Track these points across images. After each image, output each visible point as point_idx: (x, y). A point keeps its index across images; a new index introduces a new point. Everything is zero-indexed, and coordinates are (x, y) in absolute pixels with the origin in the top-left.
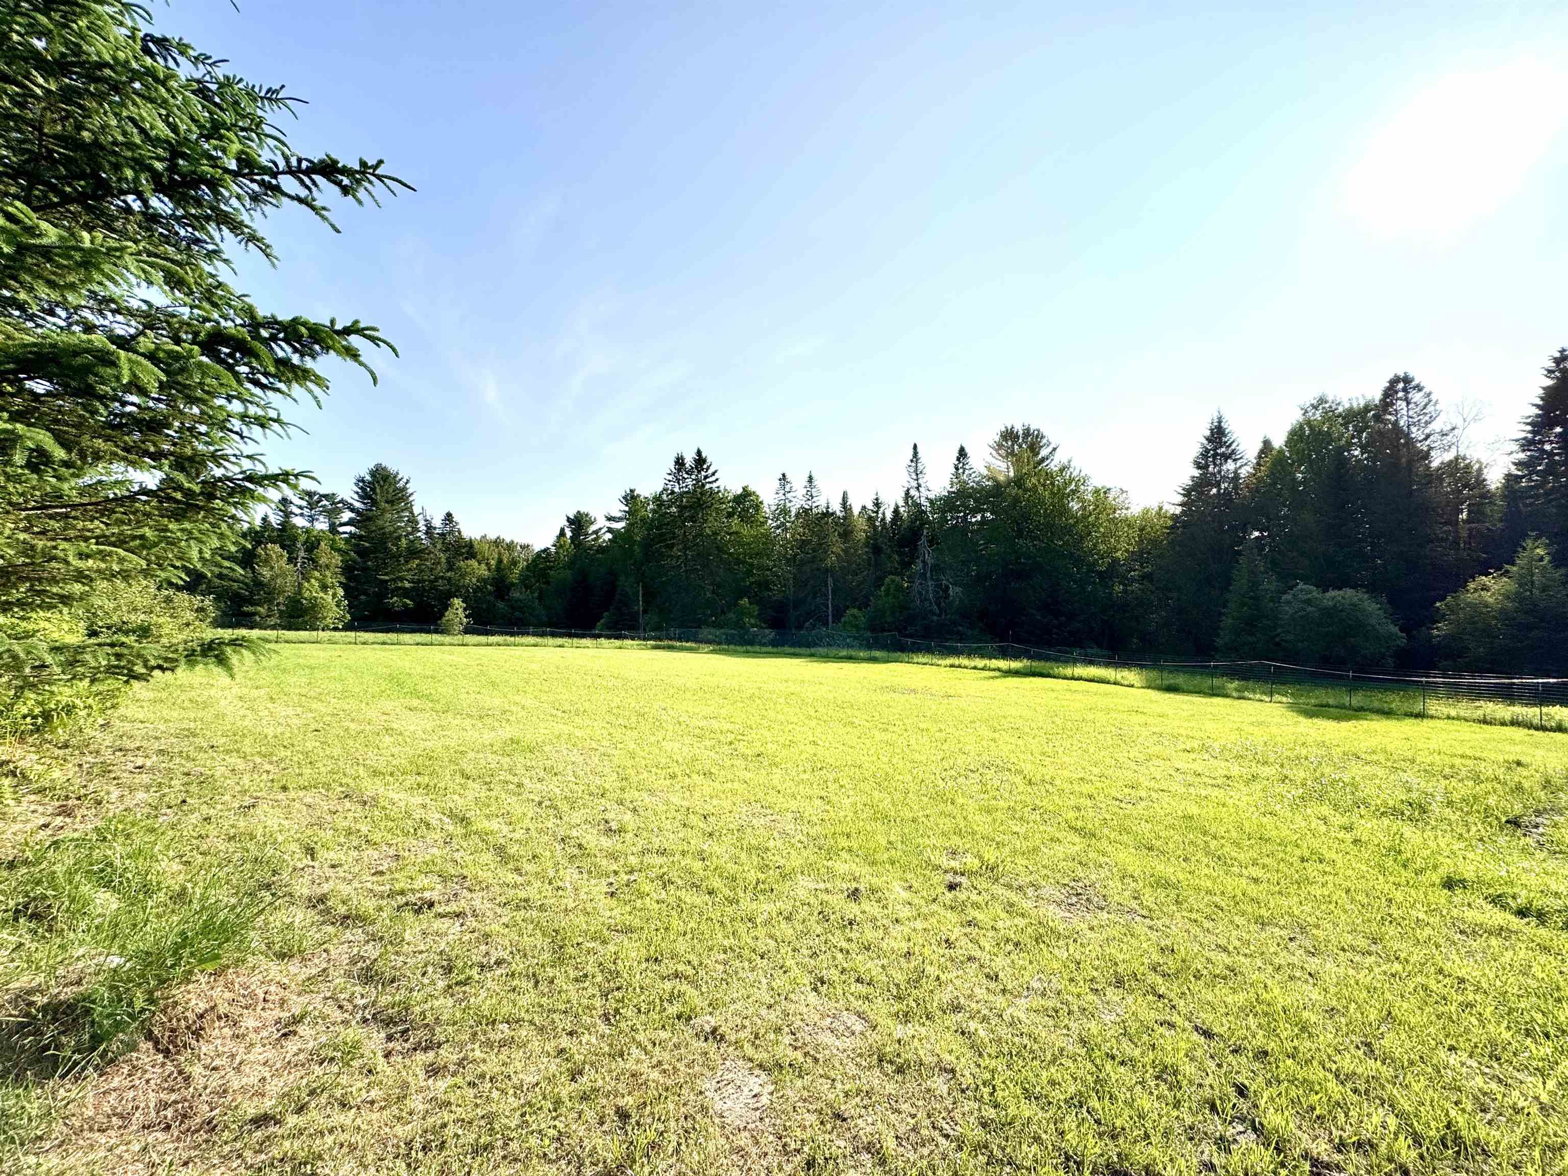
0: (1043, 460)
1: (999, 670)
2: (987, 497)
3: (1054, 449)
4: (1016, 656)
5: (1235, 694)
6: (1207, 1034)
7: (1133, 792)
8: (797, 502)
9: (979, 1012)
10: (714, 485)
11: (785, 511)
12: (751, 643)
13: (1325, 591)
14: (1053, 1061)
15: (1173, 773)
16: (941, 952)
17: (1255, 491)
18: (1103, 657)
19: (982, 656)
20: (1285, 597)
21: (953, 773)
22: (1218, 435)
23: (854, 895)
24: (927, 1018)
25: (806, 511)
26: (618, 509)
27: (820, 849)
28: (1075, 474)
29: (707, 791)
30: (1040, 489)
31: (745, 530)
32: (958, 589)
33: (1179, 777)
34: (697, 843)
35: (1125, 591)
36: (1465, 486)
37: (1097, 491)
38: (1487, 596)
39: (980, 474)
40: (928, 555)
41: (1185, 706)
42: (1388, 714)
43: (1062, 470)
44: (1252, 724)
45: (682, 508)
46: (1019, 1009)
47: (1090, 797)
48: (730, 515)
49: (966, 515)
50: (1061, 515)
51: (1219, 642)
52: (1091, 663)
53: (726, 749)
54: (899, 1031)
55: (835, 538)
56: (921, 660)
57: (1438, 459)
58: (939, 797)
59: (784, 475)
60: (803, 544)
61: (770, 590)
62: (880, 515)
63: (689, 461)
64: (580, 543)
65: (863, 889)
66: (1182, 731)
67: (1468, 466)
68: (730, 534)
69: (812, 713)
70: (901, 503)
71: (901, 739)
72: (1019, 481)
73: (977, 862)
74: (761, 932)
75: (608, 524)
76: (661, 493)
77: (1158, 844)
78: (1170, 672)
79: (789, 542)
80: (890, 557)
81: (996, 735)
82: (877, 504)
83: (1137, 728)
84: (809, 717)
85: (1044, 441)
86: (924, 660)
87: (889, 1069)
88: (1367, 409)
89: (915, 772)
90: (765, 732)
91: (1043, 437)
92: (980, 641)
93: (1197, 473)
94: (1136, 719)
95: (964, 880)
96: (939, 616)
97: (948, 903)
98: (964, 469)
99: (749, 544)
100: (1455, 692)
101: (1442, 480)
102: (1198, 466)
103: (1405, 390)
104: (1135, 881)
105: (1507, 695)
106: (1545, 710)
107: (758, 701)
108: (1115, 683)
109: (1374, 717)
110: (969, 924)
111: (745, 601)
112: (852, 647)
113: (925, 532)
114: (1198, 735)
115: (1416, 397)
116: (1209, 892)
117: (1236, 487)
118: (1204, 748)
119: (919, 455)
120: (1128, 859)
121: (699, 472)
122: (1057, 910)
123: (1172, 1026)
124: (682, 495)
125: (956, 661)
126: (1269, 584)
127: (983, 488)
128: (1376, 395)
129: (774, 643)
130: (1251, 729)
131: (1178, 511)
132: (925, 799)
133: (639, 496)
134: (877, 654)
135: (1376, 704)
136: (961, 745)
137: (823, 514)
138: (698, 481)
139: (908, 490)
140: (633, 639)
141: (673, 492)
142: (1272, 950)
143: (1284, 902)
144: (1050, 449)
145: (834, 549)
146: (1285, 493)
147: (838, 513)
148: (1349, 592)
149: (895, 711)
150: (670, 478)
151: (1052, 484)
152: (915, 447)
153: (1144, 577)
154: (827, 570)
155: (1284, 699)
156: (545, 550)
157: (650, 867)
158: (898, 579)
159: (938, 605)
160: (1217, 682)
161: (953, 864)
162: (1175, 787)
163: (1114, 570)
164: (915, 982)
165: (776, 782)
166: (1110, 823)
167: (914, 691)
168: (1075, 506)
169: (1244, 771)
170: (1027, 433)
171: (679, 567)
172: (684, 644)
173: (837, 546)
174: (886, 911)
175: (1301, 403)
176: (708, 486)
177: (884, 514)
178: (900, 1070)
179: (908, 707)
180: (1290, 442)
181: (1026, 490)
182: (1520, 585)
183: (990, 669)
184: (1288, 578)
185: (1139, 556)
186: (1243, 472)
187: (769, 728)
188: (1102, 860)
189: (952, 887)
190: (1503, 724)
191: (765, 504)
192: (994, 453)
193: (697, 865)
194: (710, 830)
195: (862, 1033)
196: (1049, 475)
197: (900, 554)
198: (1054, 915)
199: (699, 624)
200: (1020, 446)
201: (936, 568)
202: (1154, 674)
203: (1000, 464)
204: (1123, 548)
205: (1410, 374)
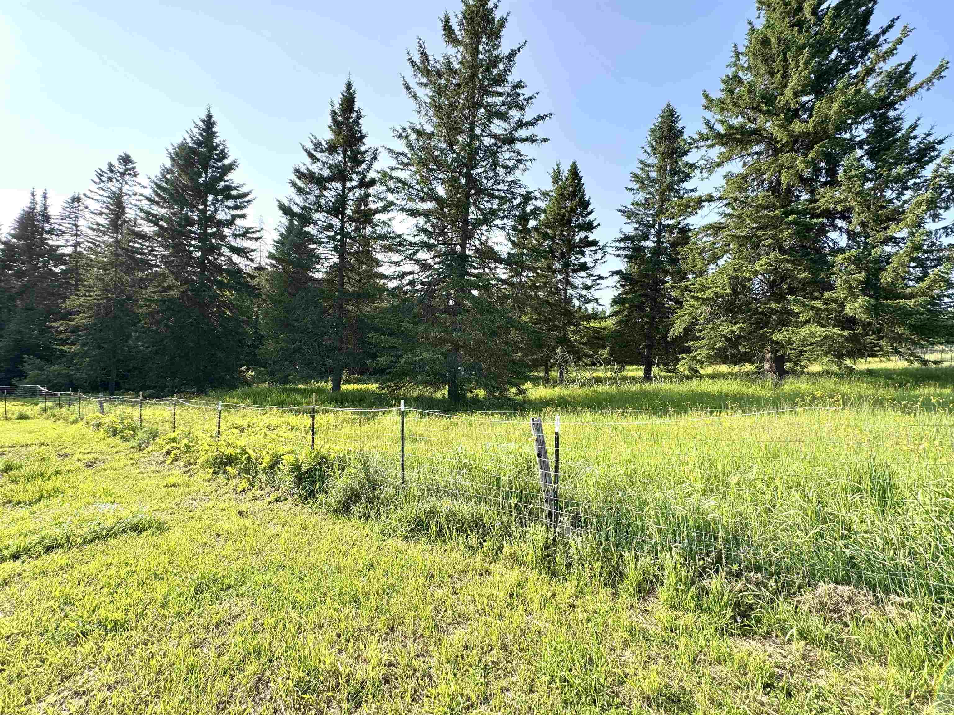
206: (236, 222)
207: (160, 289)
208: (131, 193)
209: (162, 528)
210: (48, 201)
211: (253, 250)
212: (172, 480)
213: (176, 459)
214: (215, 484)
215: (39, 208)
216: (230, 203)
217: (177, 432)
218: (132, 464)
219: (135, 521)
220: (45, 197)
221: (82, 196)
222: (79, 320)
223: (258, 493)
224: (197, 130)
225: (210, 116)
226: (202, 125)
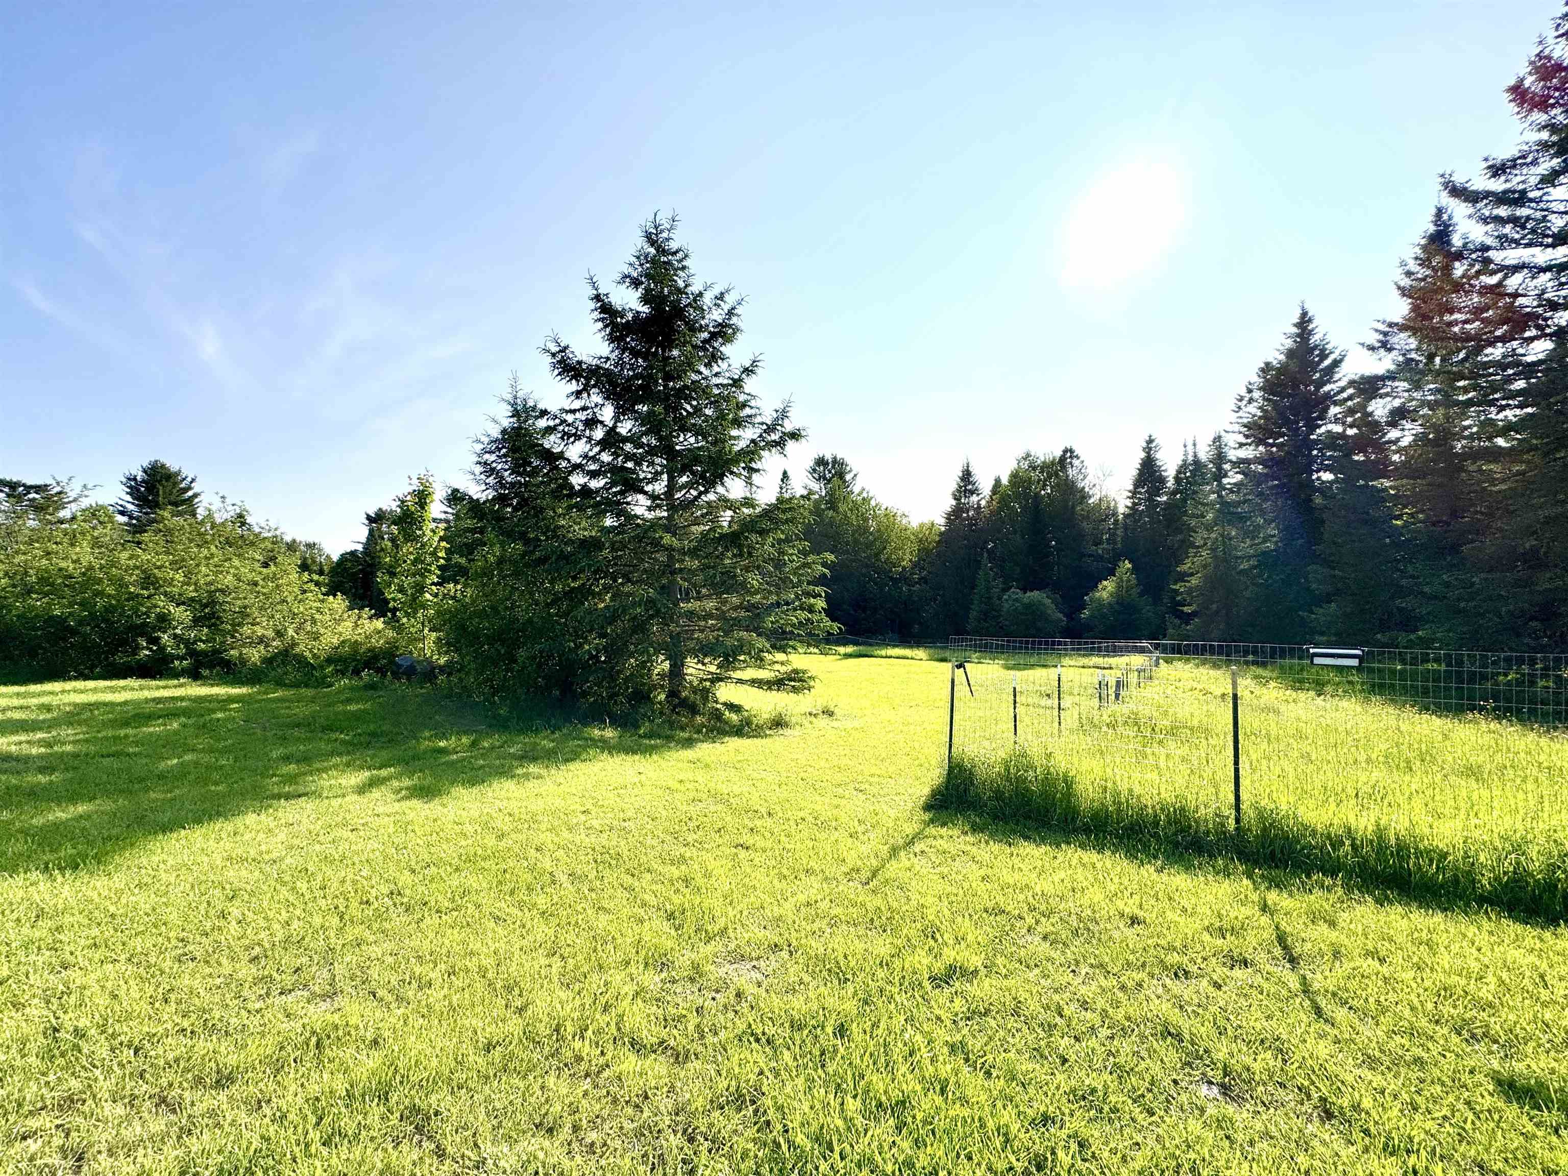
0: (848, 483)
3: (856, 475)
13: (1026, 592)
17: (988, 520)
20: (1005, 597)
22: (967, 476)
30: (849, 513)
35: (910, 590)
37: (889, 513)
38: (1105, 595)
39: (800, 494)
42: (1045, 666)
50: (864, 533)
51: (969, 627)
52: (895, 646)
57: (1092, 499)
67: (1108, 503)
72: (832, 501)
85: (848, 468)
88: (1053, 463)
91: (847, 465)
93: (954, 503)
98: (787, 490)
102: (955, 498)
103: (1071, 457)
115: (1076, 462)
117: (978, 515)
126: (997, 586)
128: (1056, 456)
131: (943, 529)
144: (852, 475)
146: (1006, 520)
148: (1037, 593)
151: (857, 509)
153: (921, 580)
155: (1000, 662)
163: (904, 578)
168: (873, 525)
170: (835, 461)
180: (1011, 480)
181: (838, 513)
182: (1118, 587)
184: (1007, 583)
185: (919, 564)
186: (984, 502)
192: (810, 476)
196: (855, 502)
200: (830, 472)
203: (815, 486)
204: (907, 557)
205: (1074, 448)
210: (1197, 446)
215: (1190, 458)
220: (1195, 445)
222: (1194, 581)
225: (1304, 314)
226: (1295, 330)
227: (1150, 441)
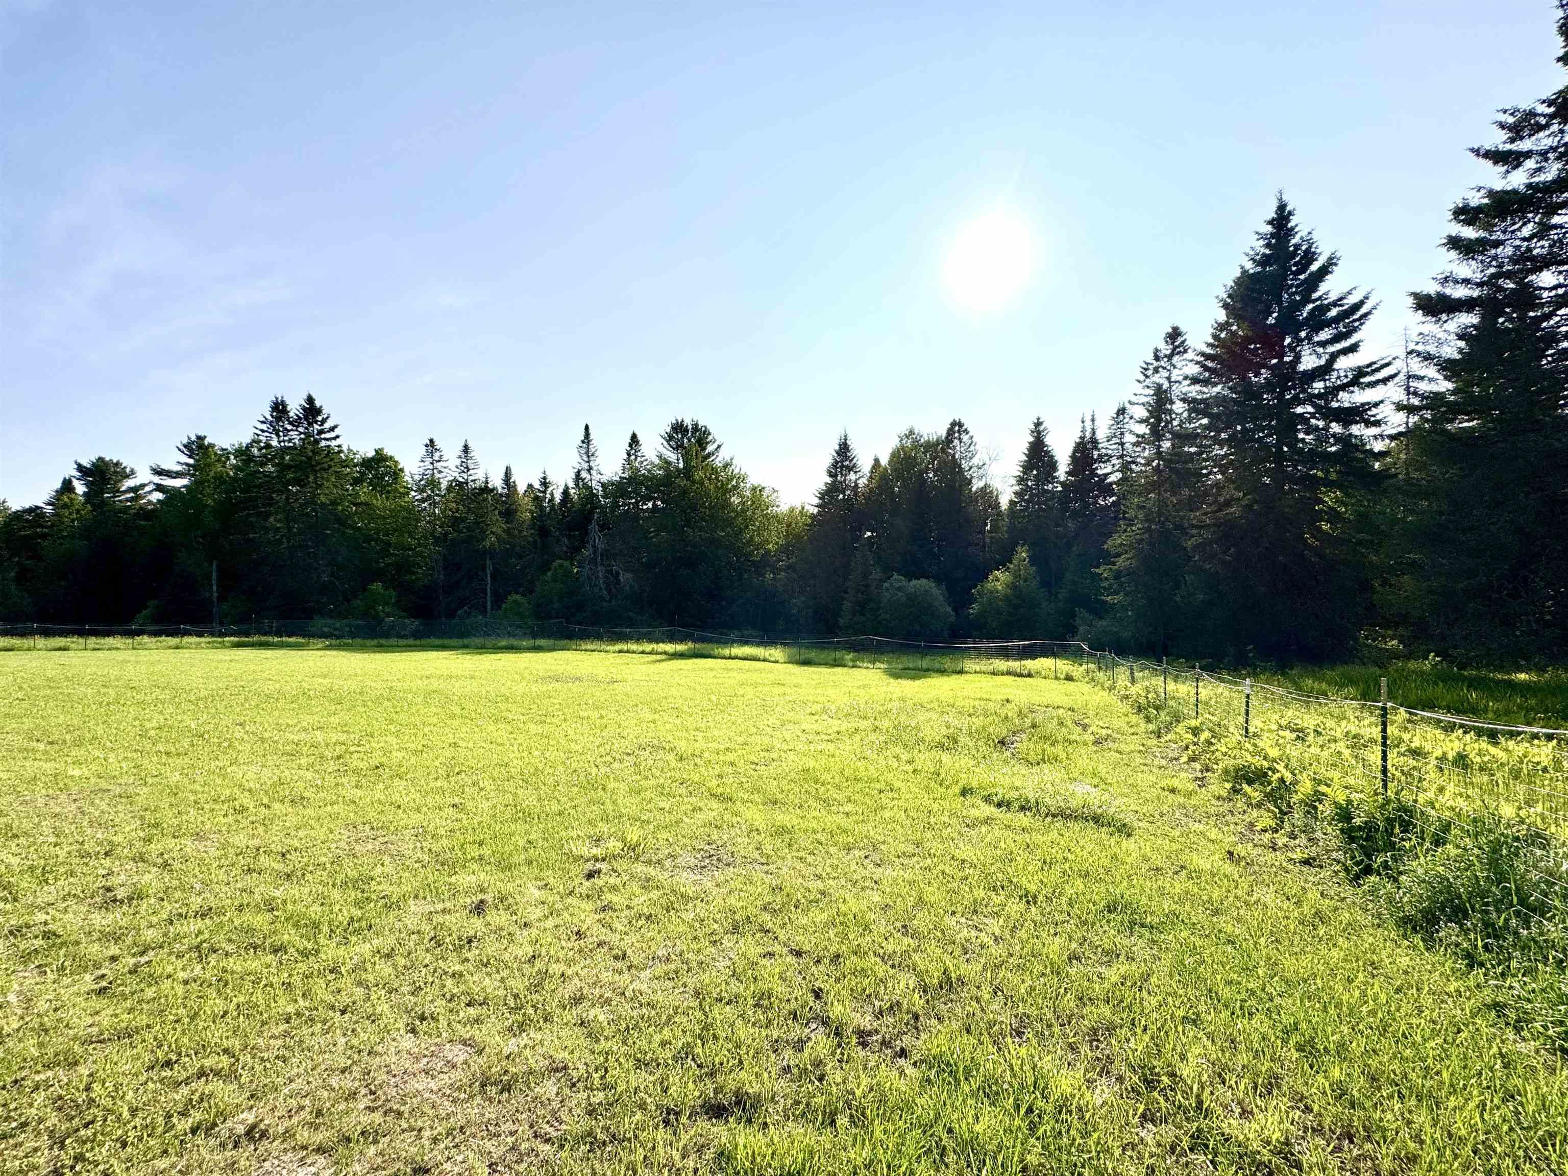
0: (709, 455)
1: (665, 653)
2: (658, 486)
3: (719, 447)
4: (682, 640)
5: (850, 664)
6: (798, 954)
7: (766, 754)
8: (449, 472)
9: (601, 996)
10: (333, 443)
11: (433, 483)
12: (387, 636)
13: (910, 580)
14: (667, 1023)
15: (800, 734)
16: (570, 945)
17: (868, 499)
18: (756, 637)
19: (650, 641)
20: (886, 585)
21: (609, 758)
22: (844, 449)
23: (479, 908)
24: (546, 1020)
25: (460, 484)
26: (175, 460)
27: (443, 864)
28: (736, 471)
29: (292, 821)
30: (706, 482)
31: (379, 501)
32: (629, 575)
33: (803, 737)
34: (263, 889)
35: (774, 578)
36: (990, 506)
37: (754, 489)
38: (998, 585)
39: (652, 463)
40: (598, 539)
41: (814, 676)
42: (942, 672)
43: (726, 466)
44: (859, 687)
45: (283, 468)
46: (642, 983)
47: (732, 764)
48: (356, 482)
49: (637, 502)
50: (724, 508)
51: (841, 622)
52: (745, 642)
53: (331, 766)
54: (511, 1045)
55: (496, 516)
56: (589, 647)
57: (977, 485)
58: (592, 785)
59: (431, 441)
60: (456, 522)
61: (414, 573)
62: (548, 496)
63: (295, 407)
64: (104, 503)
65: (490, 900)
66: (811, 698)
67: (991, 492)
68: (355, 505)
69: (457, 710)
70: (571, 484)
71: (558, 730)
72: (687, 472)
73: (620, 845)
74: (346, 982)
75: (157, 479)
76: (249, 446)
77: (780, 796)
78: (807, 648)
79: (439, 519)
80: (558, 541)
81: (657, 716)
82: (545, 483)
83: (777, 698)
84: (453, 716)
85: (710, 438)
86: (593, 647)
87: (492, 1091)
88: (938, 443)
89: (568, 762)
90: (392, 740)
91: (709, 434)
92: (649, 626)
93: (829, 480)
94: (777, 690)
95: (604, 866)
96: (610, 601)
97: (584, 892)
98: (636, 457)
99: (384, 518)
100: (982, 654)
101: (977, 502)
102: (831, 475)
103: (959, 431)
104: (759, 834)
105: (1005, 654)
106: (1023, 662)
107: (386, 703)
108: (764, 660)
109: (935, 675)
110: (604, 909)
111: (377, 586)
112: (514, 636)
113: (596, 516)
114: (820, 699)
115: (965, 438)
116: (814, 832)
117: (856, 494)
118: (825, 711)
119: (591, 437)
120: (756, 816)
121: (310, 424)
122: (691, 875)
123: (771, 955)
124: (284, 451)
125: (624, 647)
126: (876, 574)
127: (654, 477)
128: (943, 432)
129: (417, 635)
130: (858, 692)
131: (815, 511)
132: (576, 789)
133: (212, 446)
134: (542, 642)
135: (937, 666)
136: (620, 730)
137: (481, 489)
138: (308, 435)
139: (579, 471)
140: (200, 635)
141: (268, 446)
142: (853, 869)
143: (864, 828)
144: (715, 446)
145: (494, 529)
146: (888, 503)
147: (500, 491)
148: (923, 581)
149: (556, 701)
150: (264, 427)
151: (717, 478)
152: (587, 428)
153: (789, 567)
154: (484, 552)
155: (882, 666)
156: (34, 510)
157: (178, 937)
158: (567, 564)
159: (609, 591)
160: (838, 654)
161: (594, 851)
162: (800, 746)
163: (765, 562)
164: (536, 987)
165: (396, 797)
166: (746, 786)
167: (579, 679)
168: (735, 500)
169: (850, 725)
170: (696, 427)
171: (279, 542)
172: (284, 639)
173: (497, 526)
174: (514, 918)
175: (899, 432)
176: (323, 443)
177: (552, 494)
178: (507, 1088)
179: (570, 695)
180: (890, 462)
181: (694, 482)
182: (1015, 577)
183: (657, 653)
184: (888, 570)
185: (784, 550)
186: (862, 482)
187: (397, 734)
188: (735, 820)
189: (590, 876)
190: (1003, 674)
191: (407, 472)
192: (665, 443)
193: (261, 921)
194: (288, 870)
195: (465, 1062)
196: (714, 470)
197: (569, 537)
198: (686, 881)
199: (309, 614)
200: (689, 440)
201: (606, 554)
202: (794, 651)
203: (672, 456)
204: (774, 541)
205: (963, 421)
206: (1336, 366)
207: (1214, 508)
208: (1180, 378)
209: (1125, 830)
210: (1096, 423)
211: (1376, 405)
212: (1175, 783)
213: (1192, 759)
214: (1227, 806)
215: (1088, 435)
216: (1325, 335)
217: (1199, 721)
218: (1140, 752)
219: (1099, 811)
220: (1093, 420)
221: (1127, 405)
222: (1121, 562)
223: (1282, 840)
224: (1262, 242)
225: (1282, 207)
226: (1269, 229)
227: (1038, 424)
